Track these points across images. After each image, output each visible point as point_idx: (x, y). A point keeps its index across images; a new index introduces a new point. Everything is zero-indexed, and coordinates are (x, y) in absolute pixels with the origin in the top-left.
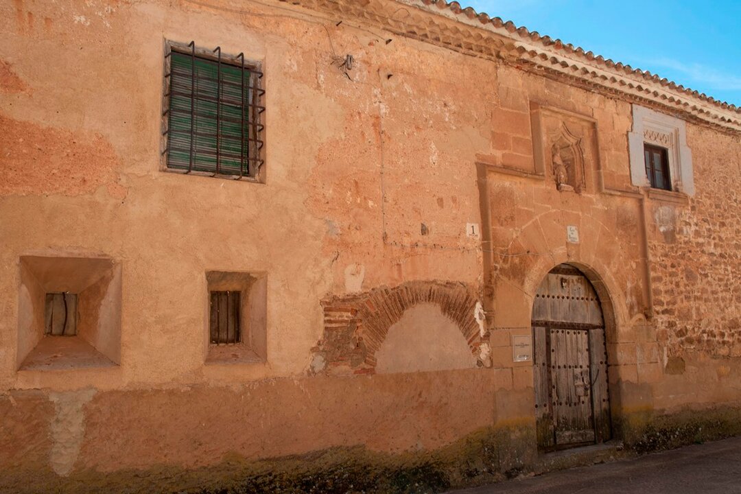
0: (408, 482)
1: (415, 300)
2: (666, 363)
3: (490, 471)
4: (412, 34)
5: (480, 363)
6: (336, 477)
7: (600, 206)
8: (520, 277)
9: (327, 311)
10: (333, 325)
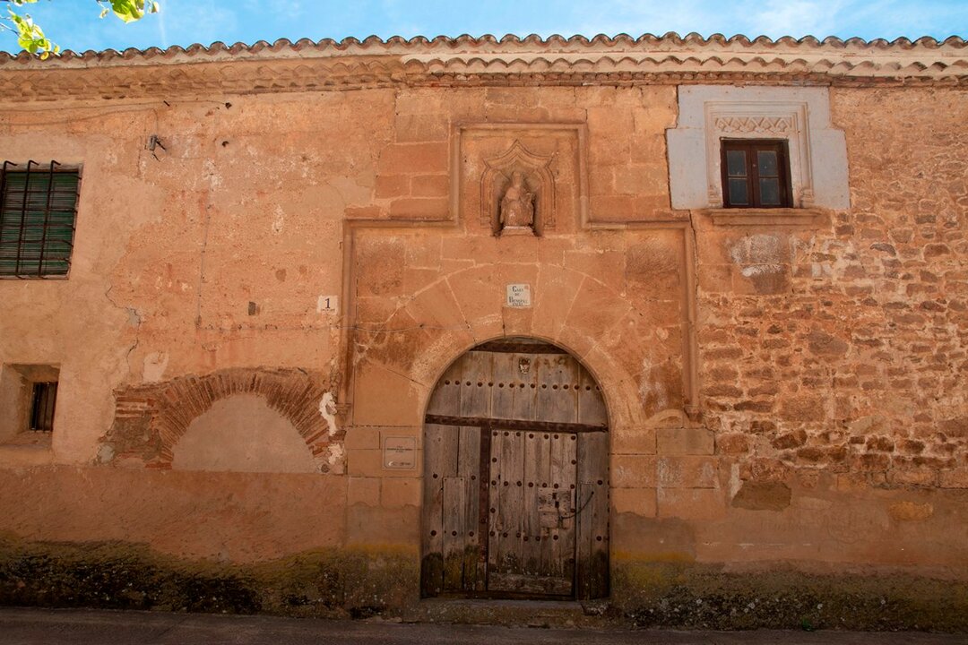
0: (203, 593)
1: (232, 389)
2: (735, 489)
3: (327, 603)
4: (259, 89)
5: (325, 468)
6: (114, 572)
7: (586, 250)
8: (404, 359)
9: (120, 400)
10: (125, 416)
